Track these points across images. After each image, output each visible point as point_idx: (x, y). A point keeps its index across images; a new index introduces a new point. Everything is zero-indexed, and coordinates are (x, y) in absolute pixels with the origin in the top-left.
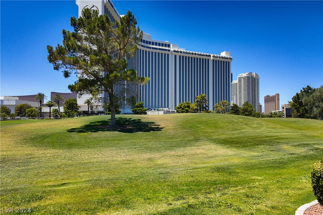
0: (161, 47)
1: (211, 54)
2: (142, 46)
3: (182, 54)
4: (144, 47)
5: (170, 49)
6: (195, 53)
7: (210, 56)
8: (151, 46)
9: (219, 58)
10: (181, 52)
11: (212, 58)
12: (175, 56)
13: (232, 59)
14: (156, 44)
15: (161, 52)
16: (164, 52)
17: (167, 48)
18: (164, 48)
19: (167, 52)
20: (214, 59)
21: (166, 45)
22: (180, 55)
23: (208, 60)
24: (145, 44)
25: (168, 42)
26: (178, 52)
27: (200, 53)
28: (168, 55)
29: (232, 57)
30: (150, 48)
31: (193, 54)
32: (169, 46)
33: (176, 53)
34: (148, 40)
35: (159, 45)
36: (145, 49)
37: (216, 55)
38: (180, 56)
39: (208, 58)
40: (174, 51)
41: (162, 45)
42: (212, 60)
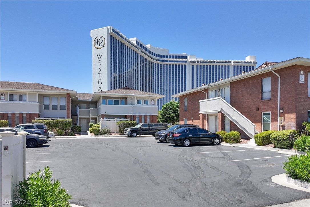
0: (177, 60)
1: (231, 61)
2: (159, 60)
3: (199, 64)
4: (162, 61)
5: (187, 60)
6: (213, 62)
7: (230, 62)
8: (168, 59)
9: (241, 63)
10: (198, 62)
11: (232, 64)
12: (193, 66)
13: (256, 63)
14: (173, 57)
15: (177, 64)
16: (181, 64)
17: (184, 60)
18: (181, 60)
19: (184, 64)
20: (235, 65)
21: (182, 57)
22: (197, 64)
23: (229, 66)
24: (163, 58)
25: (185, 53)
26: (194, 62)
27: (218, 61)
28: (185, 66)
29: (256, 61)
30: (167, 61)
31: (211, 62)
32: (186, 57)
33: (193, 64)
34: (165, 54)
35: (176, 57)
36: (162, 63)
37: (237, 61)
38: (197, 66)
39: (229, 65)
40: (191, 62)
41: (179, 57)
42: (233, 67)
